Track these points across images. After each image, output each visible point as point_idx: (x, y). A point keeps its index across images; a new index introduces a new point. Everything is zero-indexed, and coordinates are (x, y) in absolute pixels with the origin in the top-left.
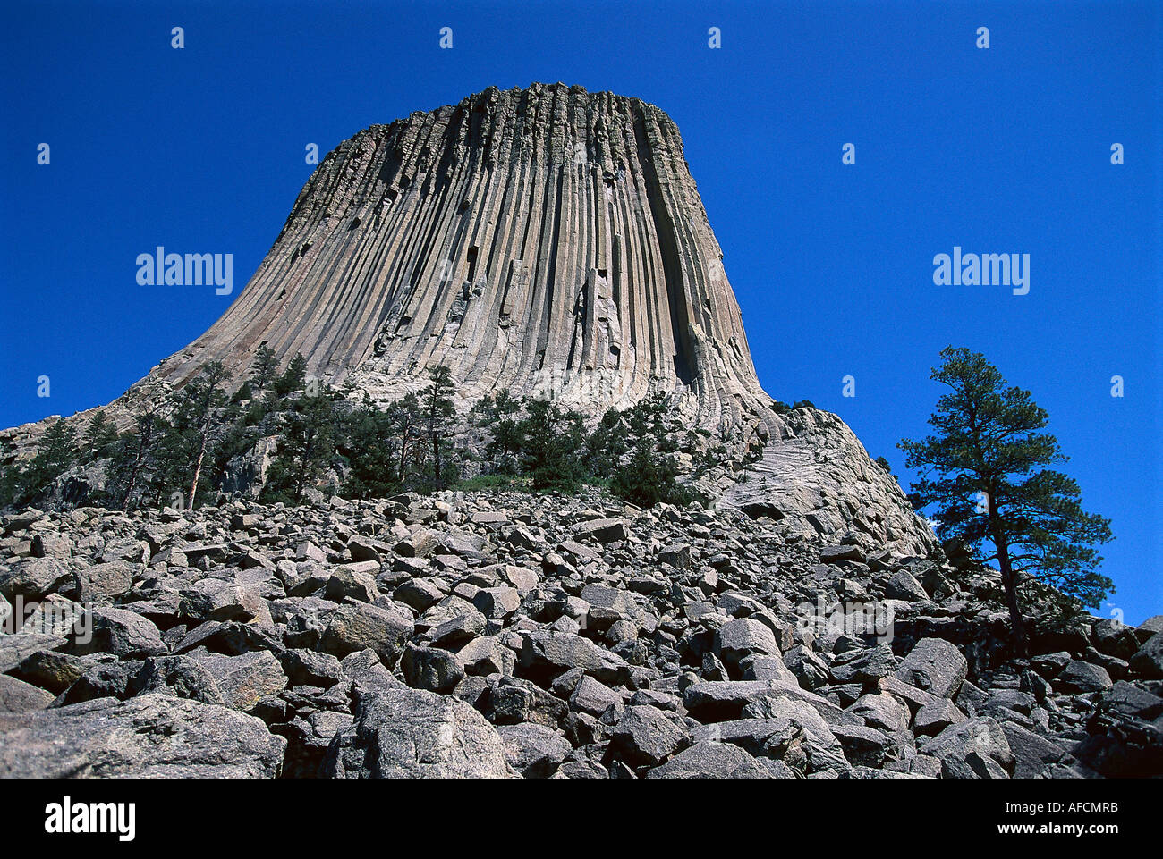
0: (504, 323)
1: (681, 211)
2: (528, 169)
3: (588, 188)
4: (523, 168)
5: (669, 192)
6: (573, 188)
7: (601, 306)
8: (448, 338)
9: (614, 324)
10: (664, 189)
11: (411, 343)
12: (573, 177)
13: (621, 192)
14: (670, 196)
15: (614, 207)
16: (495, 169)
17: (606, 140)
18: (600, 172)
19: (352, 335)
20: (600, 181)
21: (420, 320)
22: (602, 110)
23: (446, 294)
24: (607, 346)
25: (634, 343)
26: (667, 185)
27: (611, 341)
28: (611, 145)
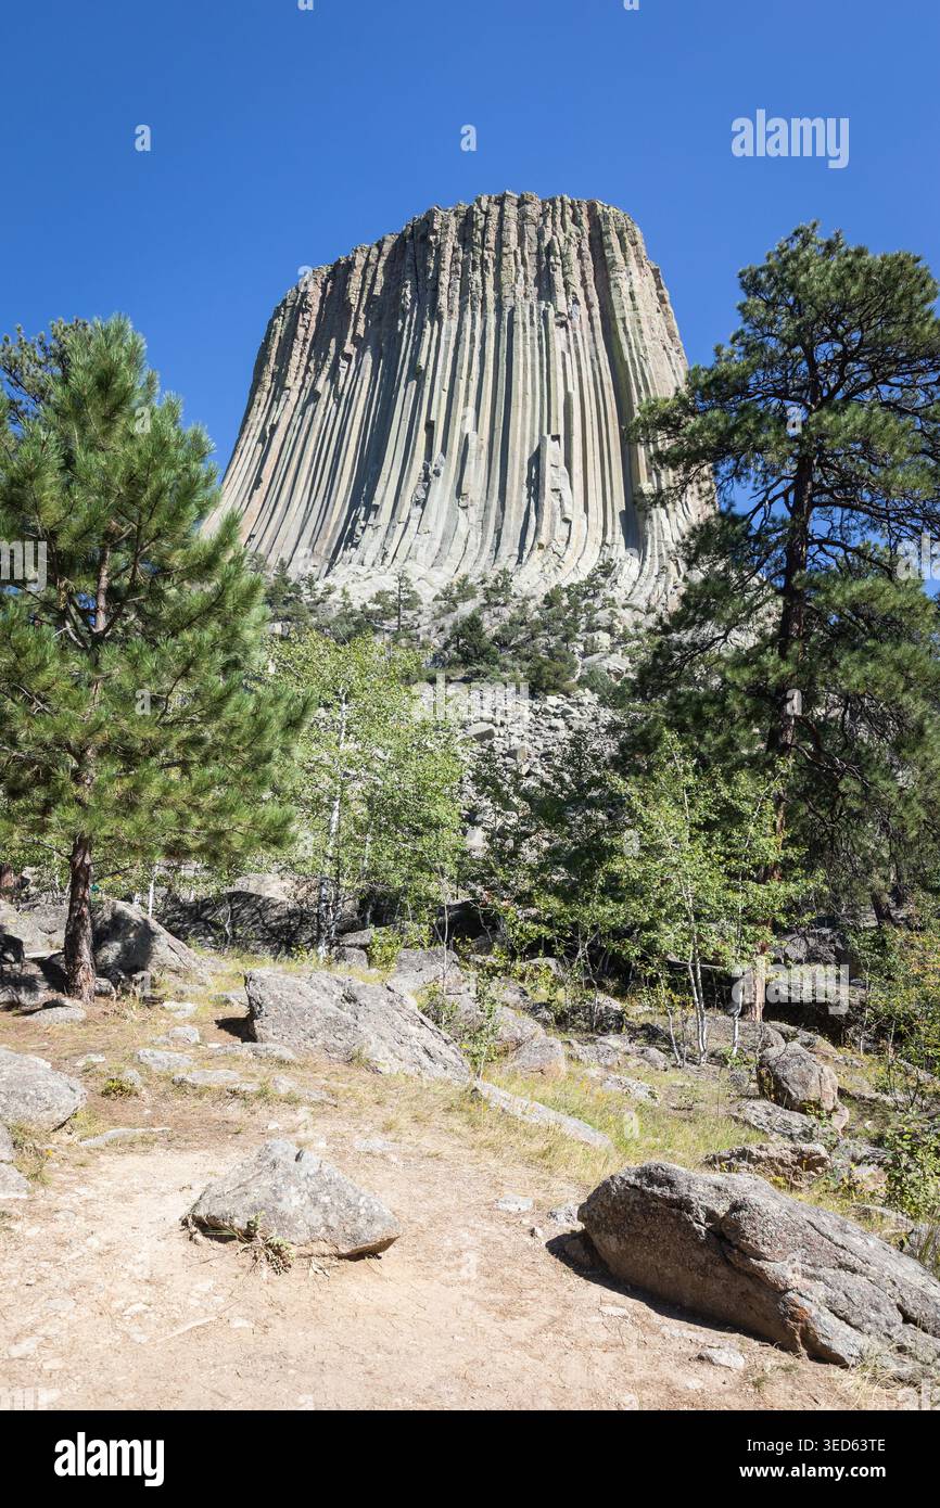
0: (462, 503)
1: (638, 351)
2: (478, 318)
3: (540, 337)
4: (473, 317)
5: (625, 328)
6: (525, 339)
7: (553, 476)
8: (413, 524)
9: (566, 493)
10: (620, 325)
11: (382, 532)
12: (524, 324)
13: (575, 336)
14: (626, 333)
15: (567, 355)
16: (445, 321)
17: (559, 269)
18: (551, 313)
19: (329, 524)
20: (552, 326)
21: (387, 507)
22: (554, 224)
23: (408, 478)
24: (559, 518)
25: (586, 510)
26: (624, 320)
27: (563, 513)
28: (564, 274)
